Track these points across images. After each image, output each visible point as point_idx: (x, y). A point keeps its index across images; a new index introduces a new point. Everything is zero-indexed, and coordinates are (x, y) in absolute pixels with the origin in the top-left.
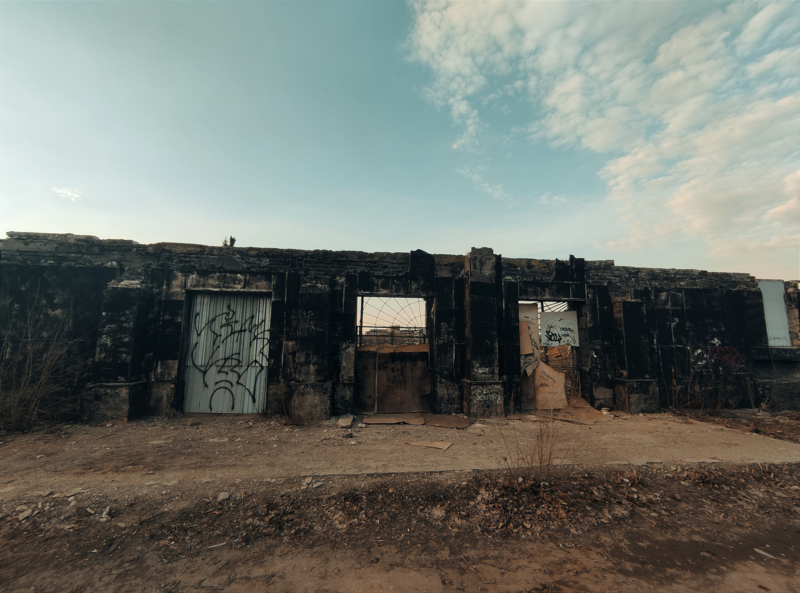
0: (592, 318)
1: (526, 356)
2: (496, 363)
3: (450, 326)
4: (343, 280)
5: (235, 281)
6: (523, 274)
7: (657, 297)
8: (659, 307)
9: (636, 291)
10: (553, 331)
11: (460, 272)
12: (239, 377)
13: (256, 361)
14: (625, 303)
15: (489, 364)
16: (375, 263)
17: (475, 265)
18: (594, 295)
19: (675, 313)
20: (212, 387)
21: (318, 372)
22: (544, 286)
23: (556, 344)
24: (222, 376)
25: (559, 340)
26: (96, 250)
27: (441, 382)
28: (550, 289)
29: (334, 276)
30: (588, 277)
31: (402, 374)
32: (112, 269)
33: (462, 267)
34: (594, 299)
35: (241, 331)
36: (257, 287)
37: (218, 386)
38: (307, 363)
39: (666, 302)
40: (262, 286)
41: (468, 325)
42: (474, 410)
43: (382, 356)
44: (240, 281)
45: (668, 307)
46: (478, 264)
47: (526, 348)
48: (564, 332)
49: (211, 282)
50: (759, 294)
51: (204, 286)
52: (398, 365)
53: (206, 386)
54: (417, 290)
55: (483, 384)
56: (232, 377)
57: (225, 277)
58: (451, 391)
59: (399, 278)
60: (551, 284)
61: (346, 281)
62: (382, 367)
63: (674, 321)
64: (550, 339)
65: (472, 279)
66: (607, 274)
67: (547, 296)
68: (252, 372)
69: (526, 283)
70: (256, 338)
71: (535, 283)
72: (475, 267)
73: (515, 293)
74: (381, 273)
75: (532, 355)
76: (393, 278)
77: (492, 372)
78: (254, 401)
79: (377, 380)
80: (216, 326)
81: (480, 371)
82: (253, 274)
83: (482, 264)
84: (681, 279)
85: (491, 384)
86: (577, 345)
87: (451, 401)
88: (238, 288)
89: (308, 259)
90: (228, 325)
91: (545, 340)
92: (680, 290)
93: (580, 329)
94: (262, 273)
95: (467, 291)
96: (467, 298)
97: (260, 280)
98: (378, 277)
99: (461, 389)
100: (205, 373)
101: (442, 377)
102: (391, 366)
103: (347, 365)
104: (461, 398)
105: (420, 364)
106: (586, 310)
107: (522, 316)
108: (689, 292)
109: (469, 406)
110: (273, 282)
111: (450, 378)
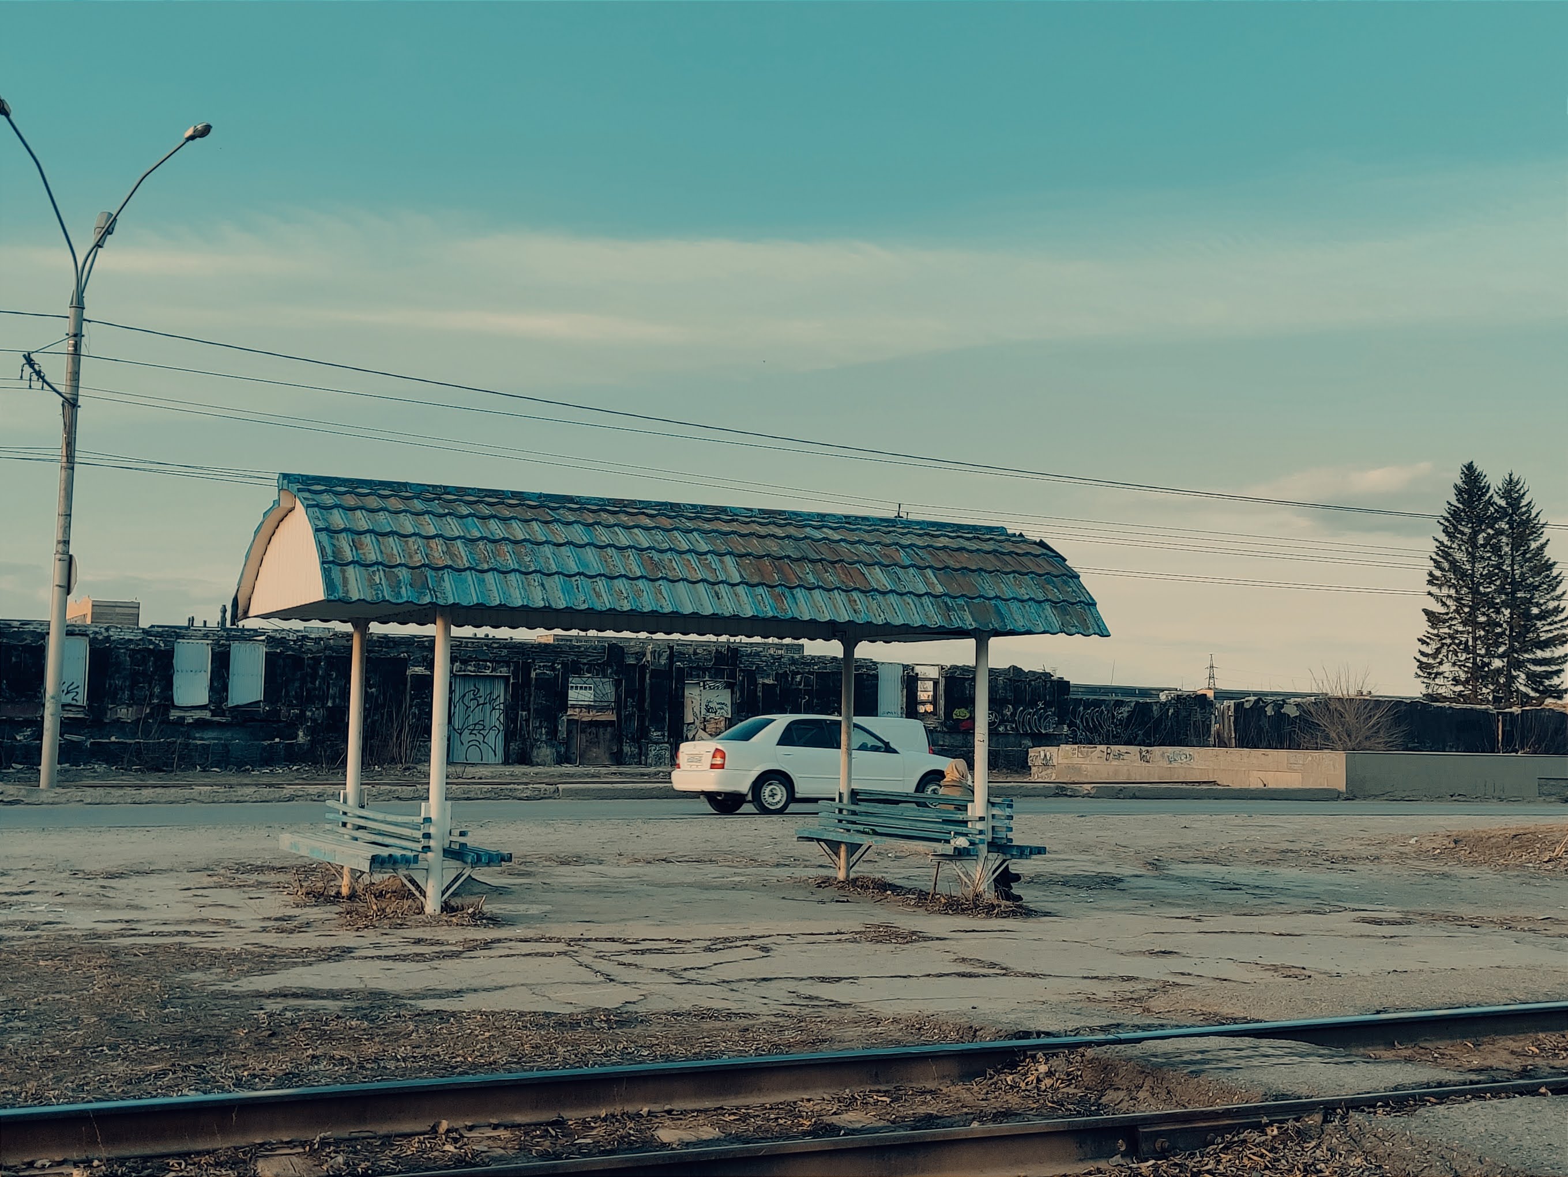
0: (740, 696)
1: (689, 724)
2: (666, 729)
3: (634, 701)
4: (560, 666)
5: (486, 667)
6: (690, 661)
7: (793, 679)
8: (794, 687)
9: (777, 674)
10: (711, 705)
11: (642, 659)
12: (484, 737)
13: (495, 726)
14: (764, 684)
15: (662, 729)
16: (581, 652)
17: (654, 656)
18: (743, 677)
19: (807, 692)
20: (466, 745)
21: (547, 733)
22: (705, 670)
23: (712, 715)
24: (473, 737)
25: (715, 713)
26: (391, 644)
27: (626, 742)
28: (709, 673)
29: (554, 664)
30: (741, 662)
31: (597, 737)
32: (405, 659)
33: (644, 655)
34: (743, 680)
35: (484, 704)
36: (501, 672)
37: (471, 744)
38: (541, 727)
39: (800, 683)
40: (504, 671)
41: (648, 701)
42: (649, 761)
43: (583, 723)
44: (489, 667)
45: (801, 687)
46: (656, 655)
47: (689, 718)
48: (719, 706)
49: (469, 668)
50: (876, 677)
51: (464, 671)
52: (594, 730)
53: (462, 744)
54: (611, 673)
55: (656, 743)
56: (480, 738)
57: (479, 664)
58: (633, 749)
59: (599, 665)
60: (711, 668)
61: (562, 667)
62: (583, 731)
63: (805, 698)
64: (708, 711)
65: (652, 667)
66: (756, 660)
67: (707, 678)
68: (493, 733)
69: (690, 668)
70: (494, 709)
71: (698, 668)
72: (655, 658)
73: (681, 677)
74: (585, 661)
75: (693, 723)
76: (595, 665)
77: (663, 735)
78: (495, 755)
79: (580, 740)
80: (466, 700)
81: (655, 734)
82: (498, 662)
83: (660, 656)
84: (815, 664)
85: (662, 743)
86: (730, 716)
87: (633, 756)
88: (488, 672)
89: (533, 650)
90: (475, 699)
91: (704, 711)
92: (812, 673)
93: (732, 704)
94: (503, 662)
95: (648, 676)
96: (648, 681)
97: (502, 667)
98: (585, 664)
99: (640, 749)
100: (460, 734)
101: (627, 739)
102: (589, 731)
103: (562, 729)
104: (640, 754)
105: (609, 729)
106: (736, 689)
107: (687, 693)
108: (820, 675)
109: (646, 758)
110: (512, 668)
111: (633, 739)
